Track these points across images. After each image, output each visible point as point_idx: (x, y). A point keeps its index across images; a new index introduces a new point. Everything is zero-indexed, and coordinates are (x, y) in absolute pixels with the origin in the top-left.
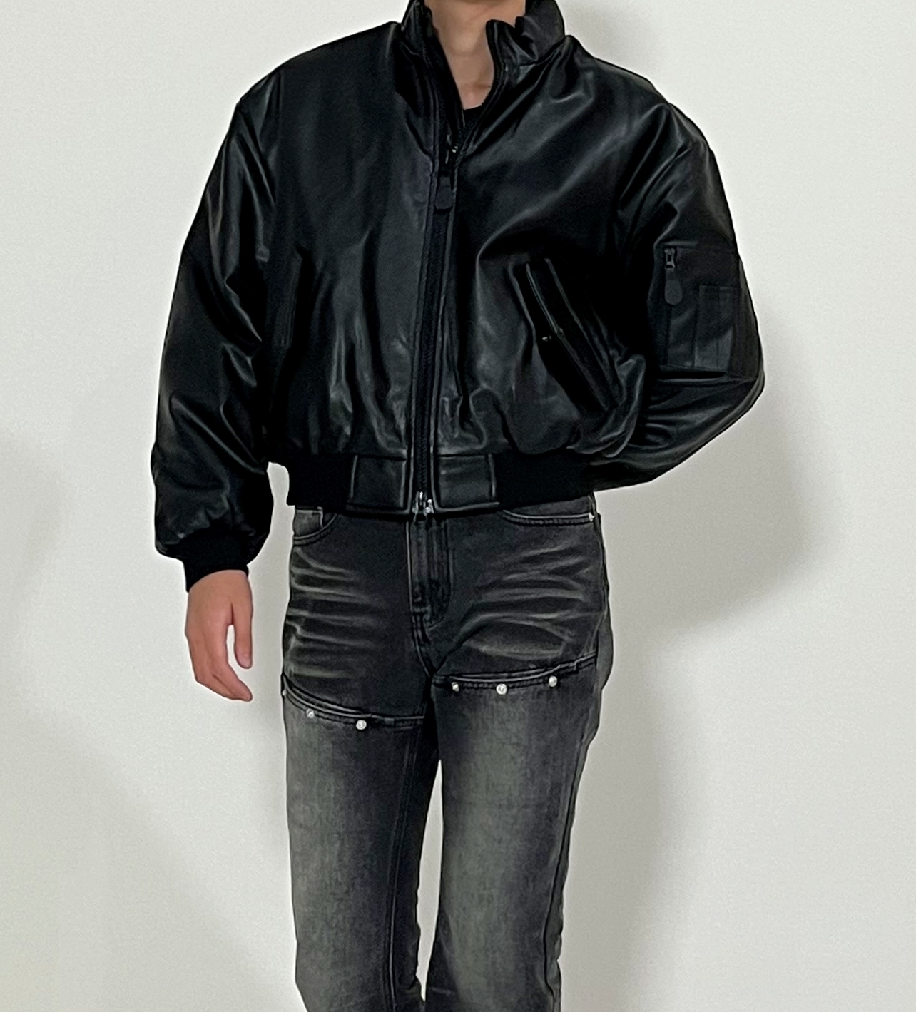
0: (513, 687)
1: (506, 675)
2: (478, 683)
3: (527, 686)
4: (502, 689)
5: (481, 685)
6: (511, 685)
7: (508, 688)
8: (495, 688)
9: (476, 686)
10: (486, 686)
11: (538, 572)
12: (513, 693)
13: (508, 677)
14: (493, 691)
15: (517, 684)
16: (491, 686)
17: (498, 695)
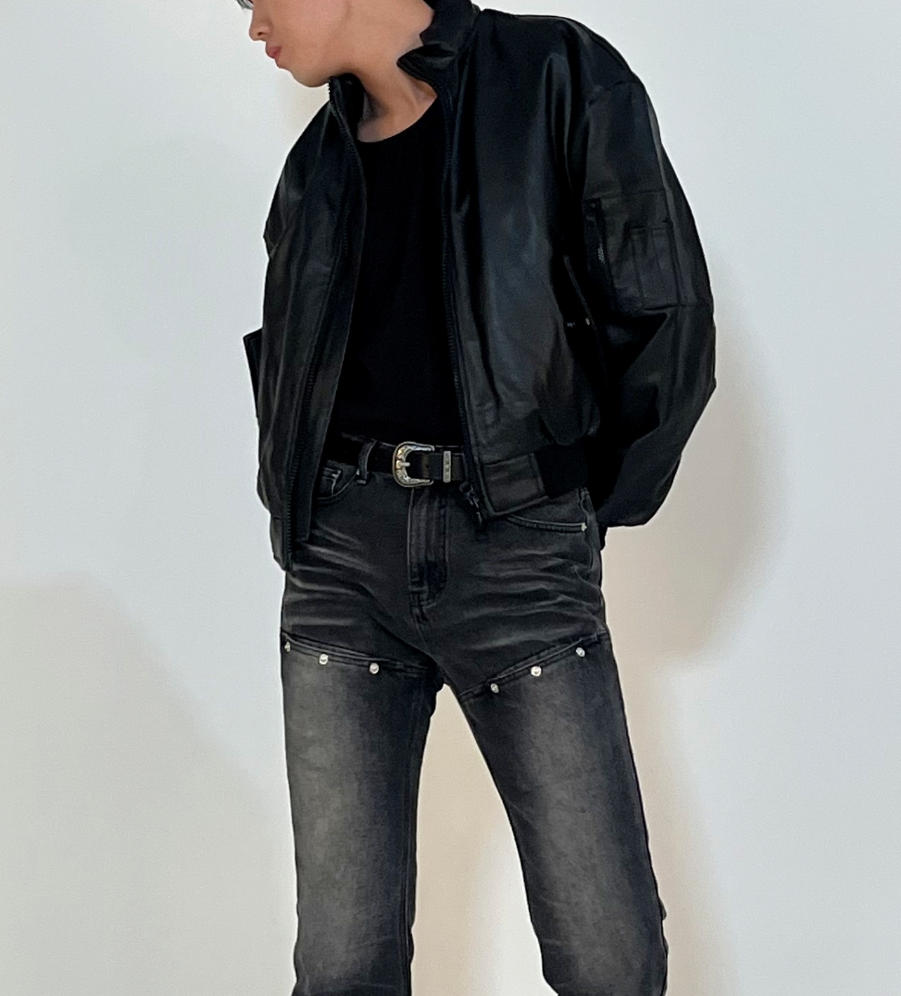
3: (558, 660)
5: (517, 675)
7: (542, 668)
10: (521, 673)
13: (538, 659)
15: (549, 662)
16: (526, 671)
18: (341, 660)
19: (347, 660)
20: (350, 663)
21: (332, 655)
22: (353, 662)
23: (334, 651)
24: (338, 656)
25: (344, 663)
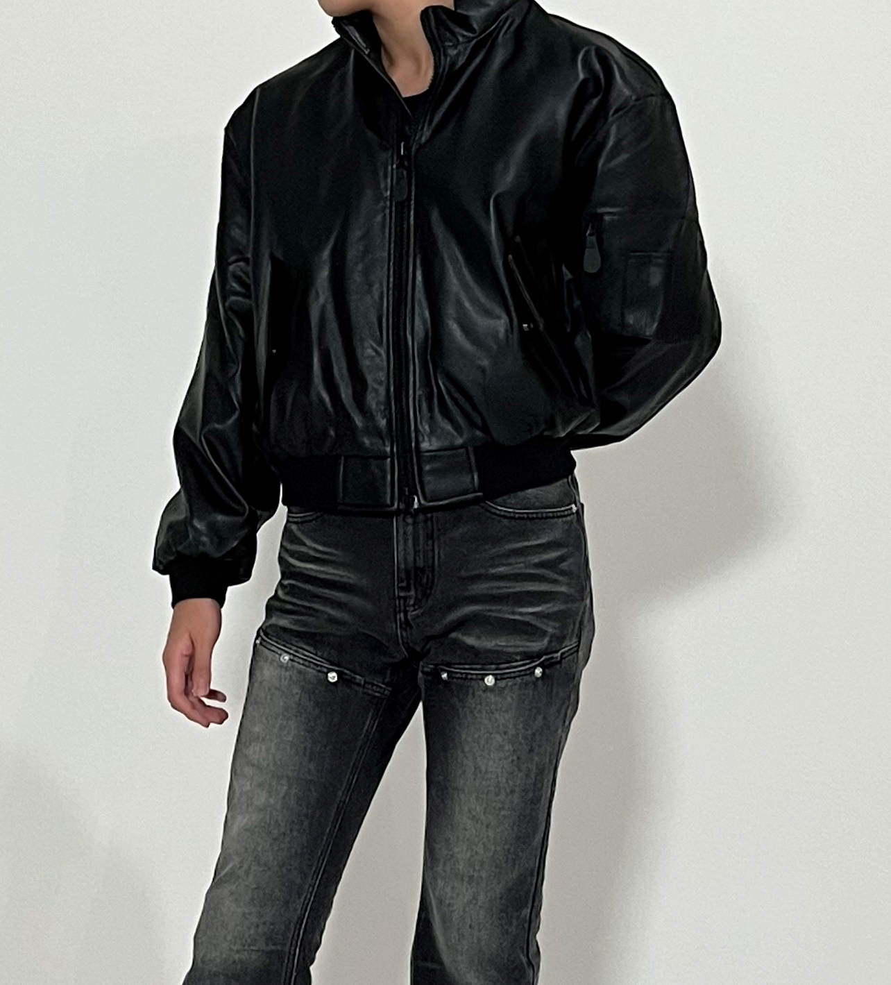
0: (502, 679)
1: (493, 666)
2: (467, 674)
3: (514, 678)
4: (490, 681)
5: (469, 676)
6: (499, 677)
7: (496, 679)
8: (483, 680)
9: (464, 677)
10: (474, 677)
11: (522, 565)
12: (502, 684)
13: (497, 669)
14: (480, 682)
16: (479, 677)
17: (486, 686)
18: (301, 661)
19: (307, 663)
20: (309, 667)
21: (294, 656)
22: (312, 665)
23: (296, 651)
24: (300, 658)
25: (303, 664)
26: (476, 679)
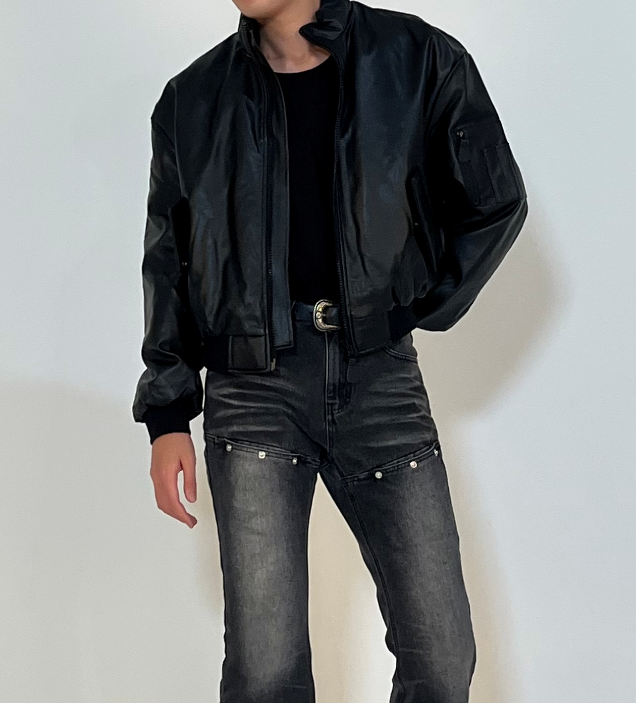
0: (421, 461)
1: (412, 455)
2: (398, 466)
3: (427, 458)
4: (413, 464)
5: (400, 467)
6: (418, 460)
7: (417, 463)
8: (409, 465)
9: (396, 468)
10: (403, 466)
12: (421, 465)
13: (414, 456)
14: (408, 467)
15: (422, 458)
16: (407, 464)
17: (413, 469)
20: (280, 458)
22: (282, 456)
24: (273, 453)
25: (276, 457)
26: (404, 467)
